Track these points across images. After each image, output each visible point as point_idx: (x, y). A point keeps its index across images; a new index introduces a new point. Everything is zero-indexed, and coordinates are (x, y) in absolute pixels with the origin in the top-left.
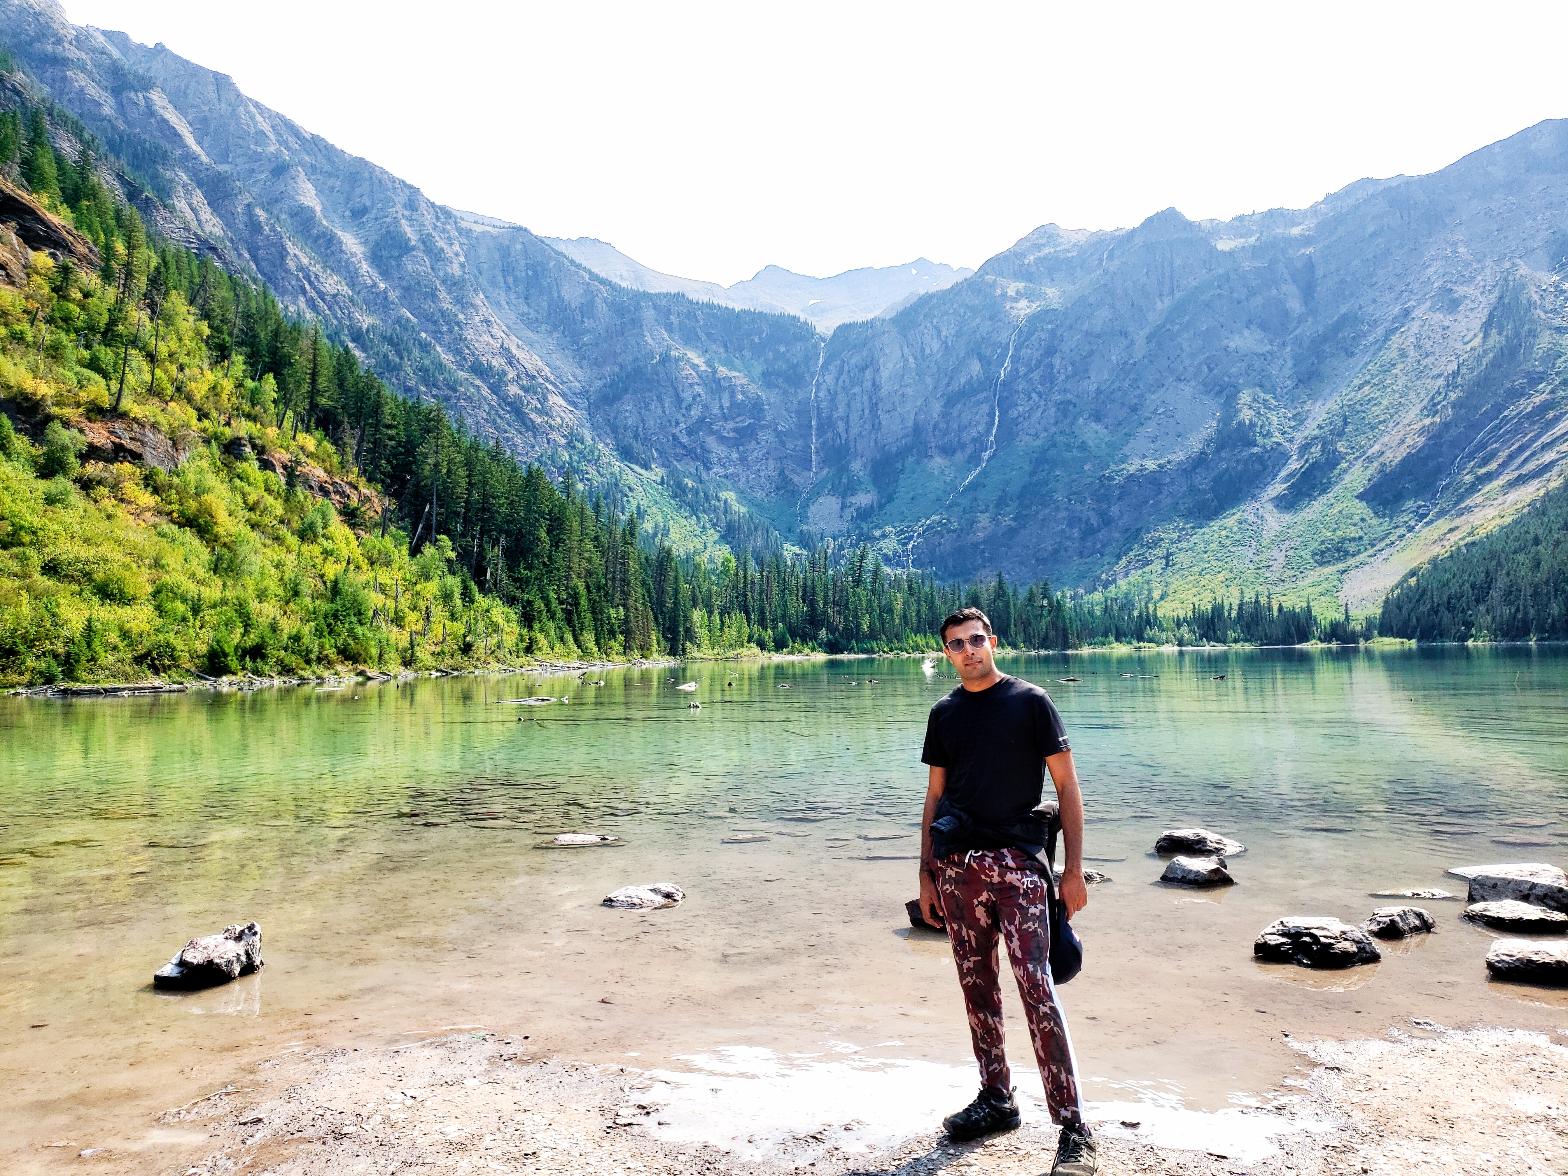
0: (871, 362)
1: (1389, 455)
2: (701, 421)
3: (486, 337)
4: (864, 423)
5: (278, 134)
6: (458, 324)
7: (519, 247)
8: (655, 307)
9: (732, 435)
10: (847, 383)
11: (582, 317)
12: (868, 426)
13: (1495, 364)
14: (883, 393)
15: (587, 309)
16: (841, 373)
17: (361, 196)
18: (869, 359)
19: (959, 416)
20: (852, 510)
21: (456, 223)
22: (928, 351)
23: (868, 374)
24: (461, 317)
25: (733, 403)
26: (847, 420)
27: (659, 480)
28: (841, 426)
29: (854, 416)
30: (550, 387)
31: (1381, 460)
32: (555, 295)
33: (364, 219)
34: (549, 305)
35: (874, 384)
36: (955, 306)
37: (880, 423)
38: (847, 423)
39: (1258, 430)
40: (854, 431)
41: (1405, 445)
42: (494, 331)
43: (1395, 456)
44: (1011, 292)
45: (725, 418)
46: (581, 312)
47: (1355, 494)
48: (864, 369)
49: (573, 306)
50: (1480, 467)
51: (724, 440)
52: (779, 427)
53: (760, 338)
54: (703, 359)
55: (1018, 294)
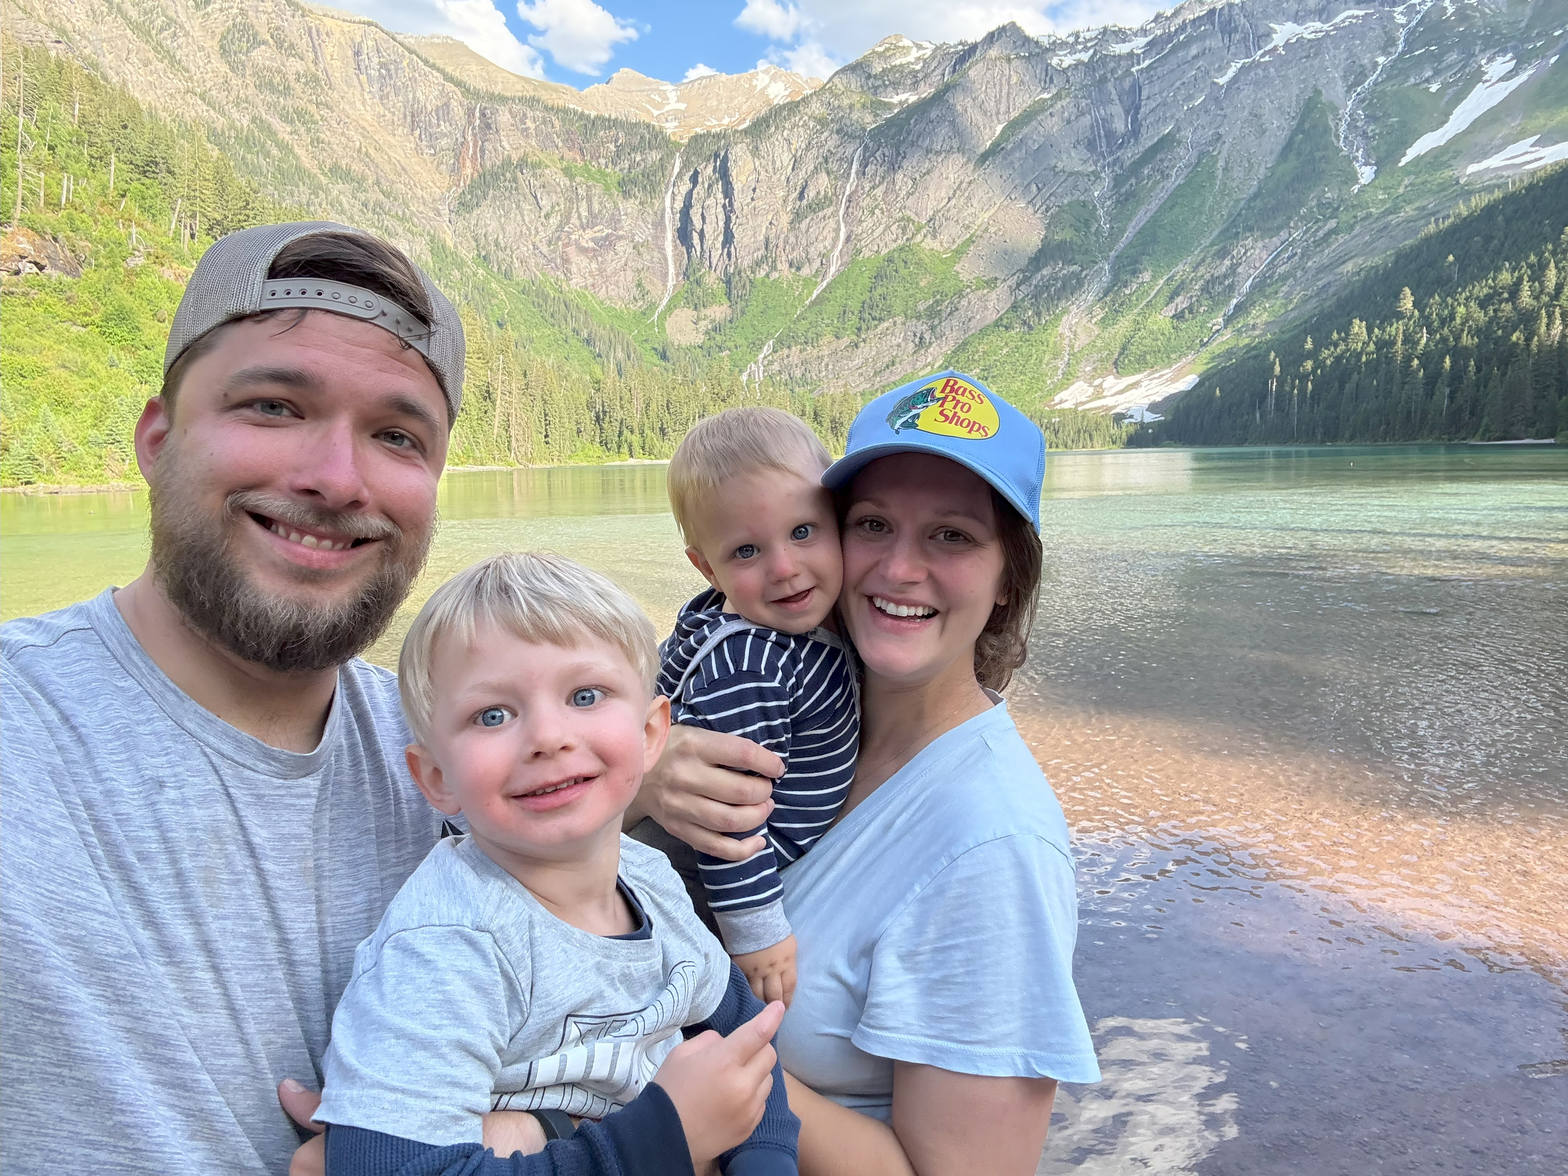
1: (1191, 274)
2: (560, 228)
4: (718, 234)
6: (316, 122)
9: (591, 244)
10: (702, 193)
11: (438, 119)
12: (721, 239)
14: (736, 204)
16: (695, 182)
18: (723, 171)
19: (808, 231)
20: (705, 322)
22: (778, 164)
23: (722, 186)
25: (592, 213)
26: (701, 231)
28: (696, 237)
29: (708, 228)
30: (410, 192)
31: (1184, 278)
35: (727, 196)
36: (806, 118)
37: (733, 235)
38: (702, 234)
40: (708, 244)
44: (858, 106)
45: (583, 227)
46: (437, 115)
47: (1159, 310)
48: (717, 180)
49: (429, 109)
51: (583, 250)
52: (637, 238)
53: (615, 146)
54: (560, 167)
55: (864, 106)
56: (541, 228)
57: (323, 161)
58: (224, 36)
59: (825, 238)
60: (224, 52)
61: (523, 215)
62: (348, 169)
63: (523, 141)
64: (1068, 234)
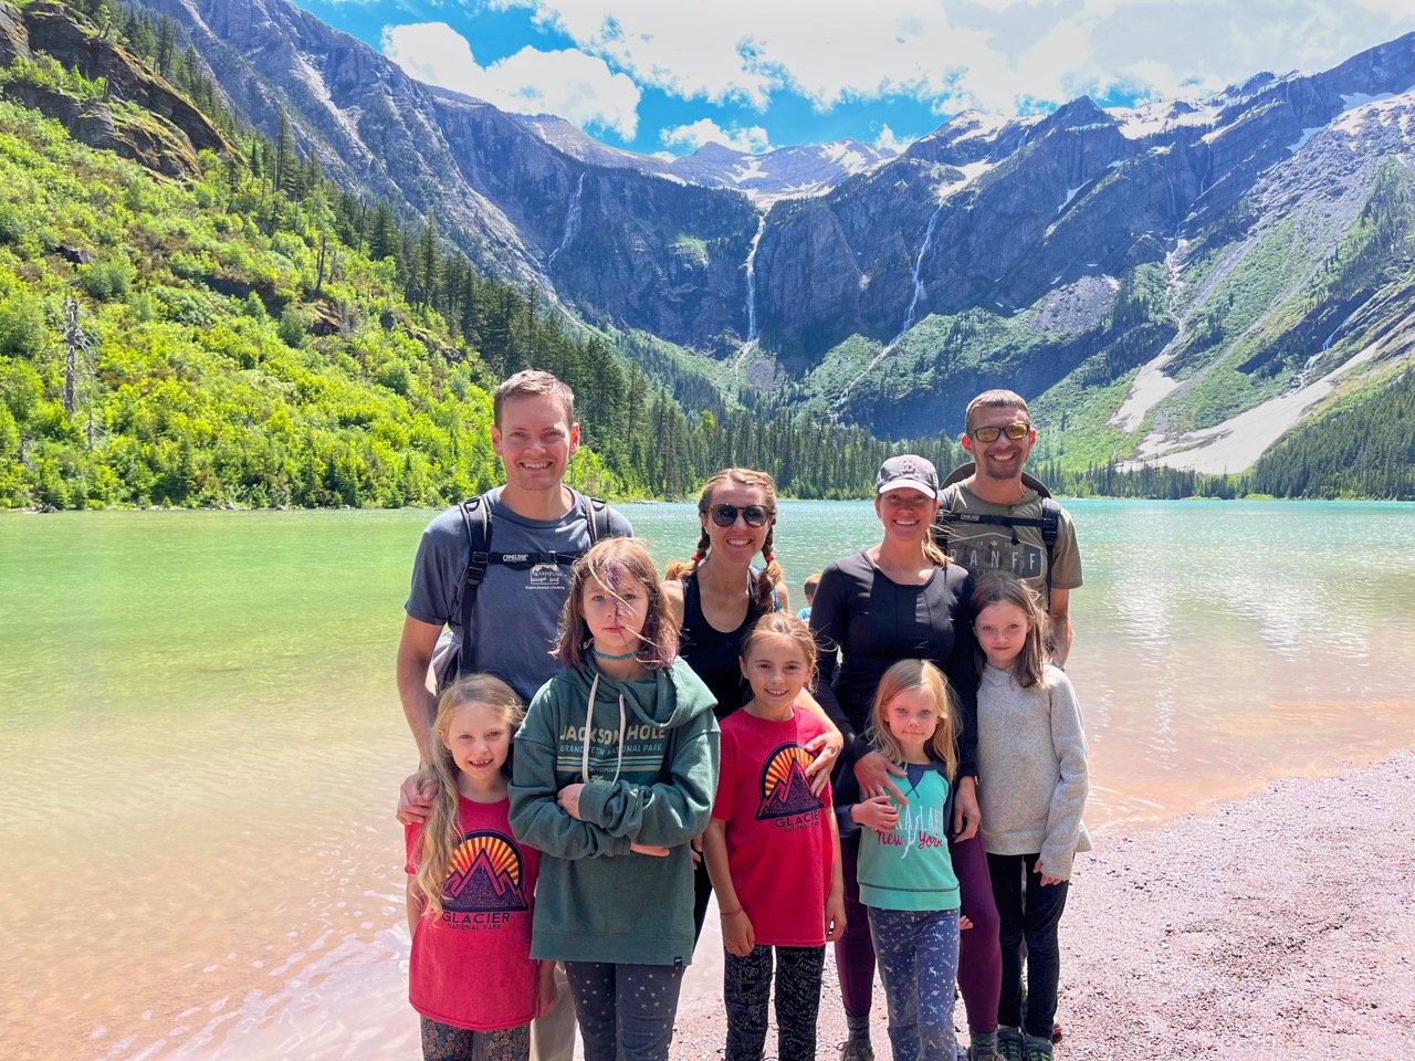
0: (806, 235)
1: (1269, 330)
2: (651, 285)
3: (462, 208)
4: (798, 292)
5: (271, 11)
6: (438, 194)
7: (489, 122)
8: (610, 181)
9: (678, 299)
10: (783, 255)
11: (546, 189)
12: (801, 296)
13: (1369, 251)
14: (816, 264)
15: (551, 181)
16: (777, 245)
17: (347, 72)
18: (803, 234)
19: (884, 288)
20: (784, 371)
21: (432, 98)
22: (856, 226)
23: (802, 248)
24: (441, 188)
25: (680, 271)
26: (782, 287)
27: (613, 340)
28: (776, 293)
29: (788, 286)
30: (519, 254)
31: (1262, 336)
32: (522, 168)
33: (350, 93)
34: (516, 178)
35: (807, 256)
37: (812, 292)
38: (783, 290)
39: (1151, 307)
40: (787, 299)
41: (1284, 324)
42: (469, 201)
43: (1273, 332)
44: (934, 174)
45: (672, 284)
46: (545, 184)
47: (1236, 366)
48: (799, 242)
49: (538, 180)
50: (1350, 344)
51: (670, 305)
52: (721, 294)
53: (704, 212)
54: (652, 230)
55: (940, 175)
56: (634, 285)
57: (445, 227)
58: (363, 118)
59: (900, 295)
60: (364, 133)
61: (617, 274)
62: (467, 234)
63: (620, 208)
64: (1141, 293)
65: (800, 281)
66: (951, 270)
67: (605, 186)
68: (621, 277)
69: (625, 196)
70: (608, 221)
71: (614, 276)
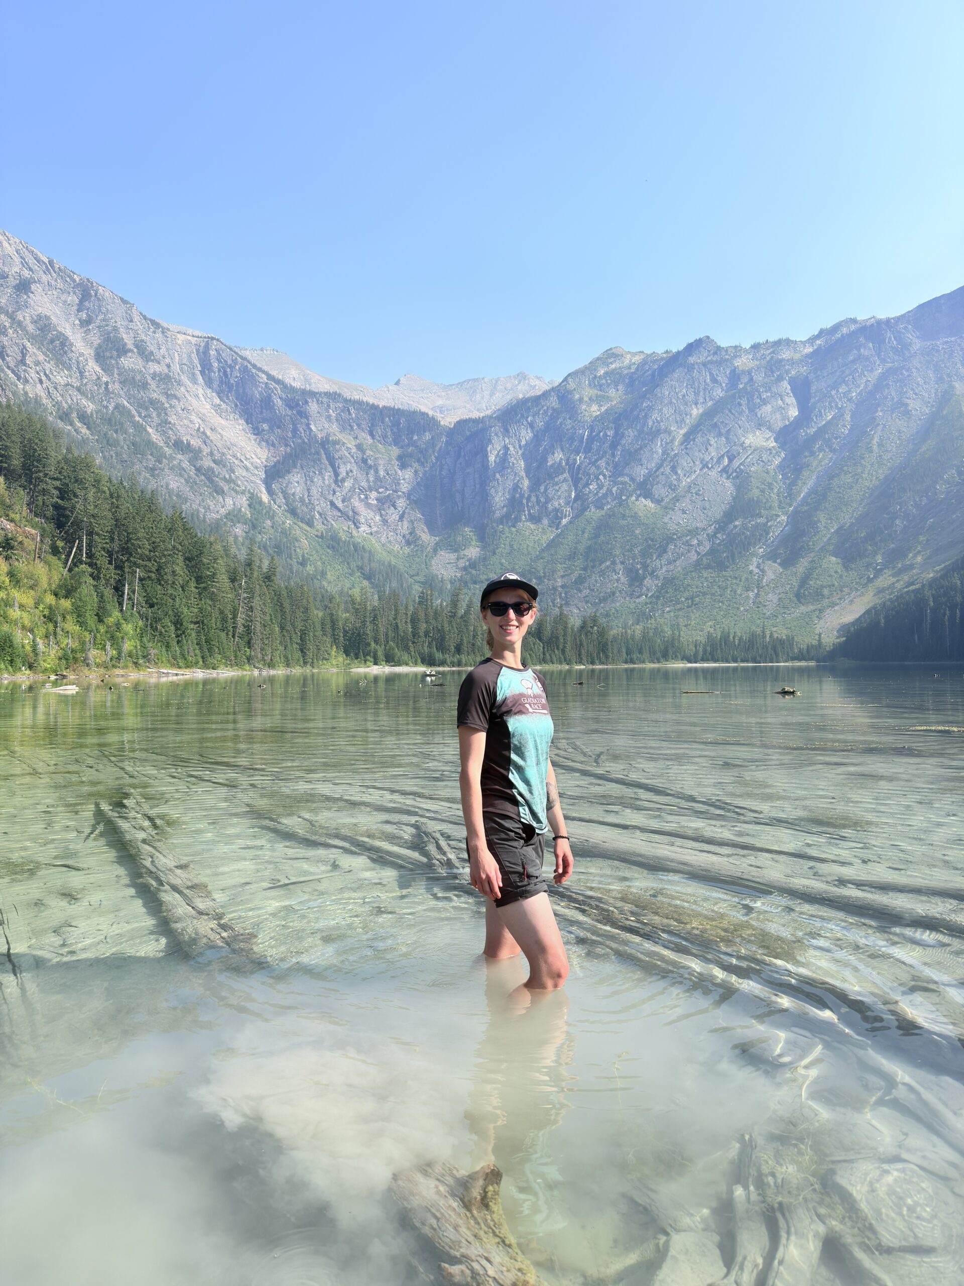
0: (482, 449)
1: (857, 525)
2: (352, 489)
3: (186, 422)
4: (476, 494)
6: (166, 409)
7: (212, 353)
8: (318, 402)
9: (376, 502)
10: (463, 464)
11: (262, 408)
12: (478, 497)
14: (490, 472)
15: (265, 403)
16: (458, 457)
17: (88, 309)
18: (480, 447)
19: (546, 491)
20: (463, 561)
21: (163, 332)
22: (524, 442)
24: (167, 405)
25: (378, 479)
27: (319, 534)
29: (468, 490)
30: (236, 462)
33: (90, 327)
36: (545, 407)
37: (487, 494)
39: (762, 506)
40: (467, 501)
43: (861, 526)
44: (586, 399)
45: (371, 488)
46: (261, 404)
47: (832, 553)
48: (476, 454)
49: (255, 400)
51: (369, 506)
53: (398, 429)
54: (354, 443)
55: (590, 399)
56: (337, 489)
57: (169, 438)
58: (100, 346)
59: (559, 497)
60: (99, 357)
61: (324, 479)
62: (189, 444)
63: (326, 426)
64: (755, 493)
65: (478, 486)
66: (601, 477)
67: (313, 407)
68: (327, 482)
69: (330, 416)
70: (315, 436)
71: (320, 482)
